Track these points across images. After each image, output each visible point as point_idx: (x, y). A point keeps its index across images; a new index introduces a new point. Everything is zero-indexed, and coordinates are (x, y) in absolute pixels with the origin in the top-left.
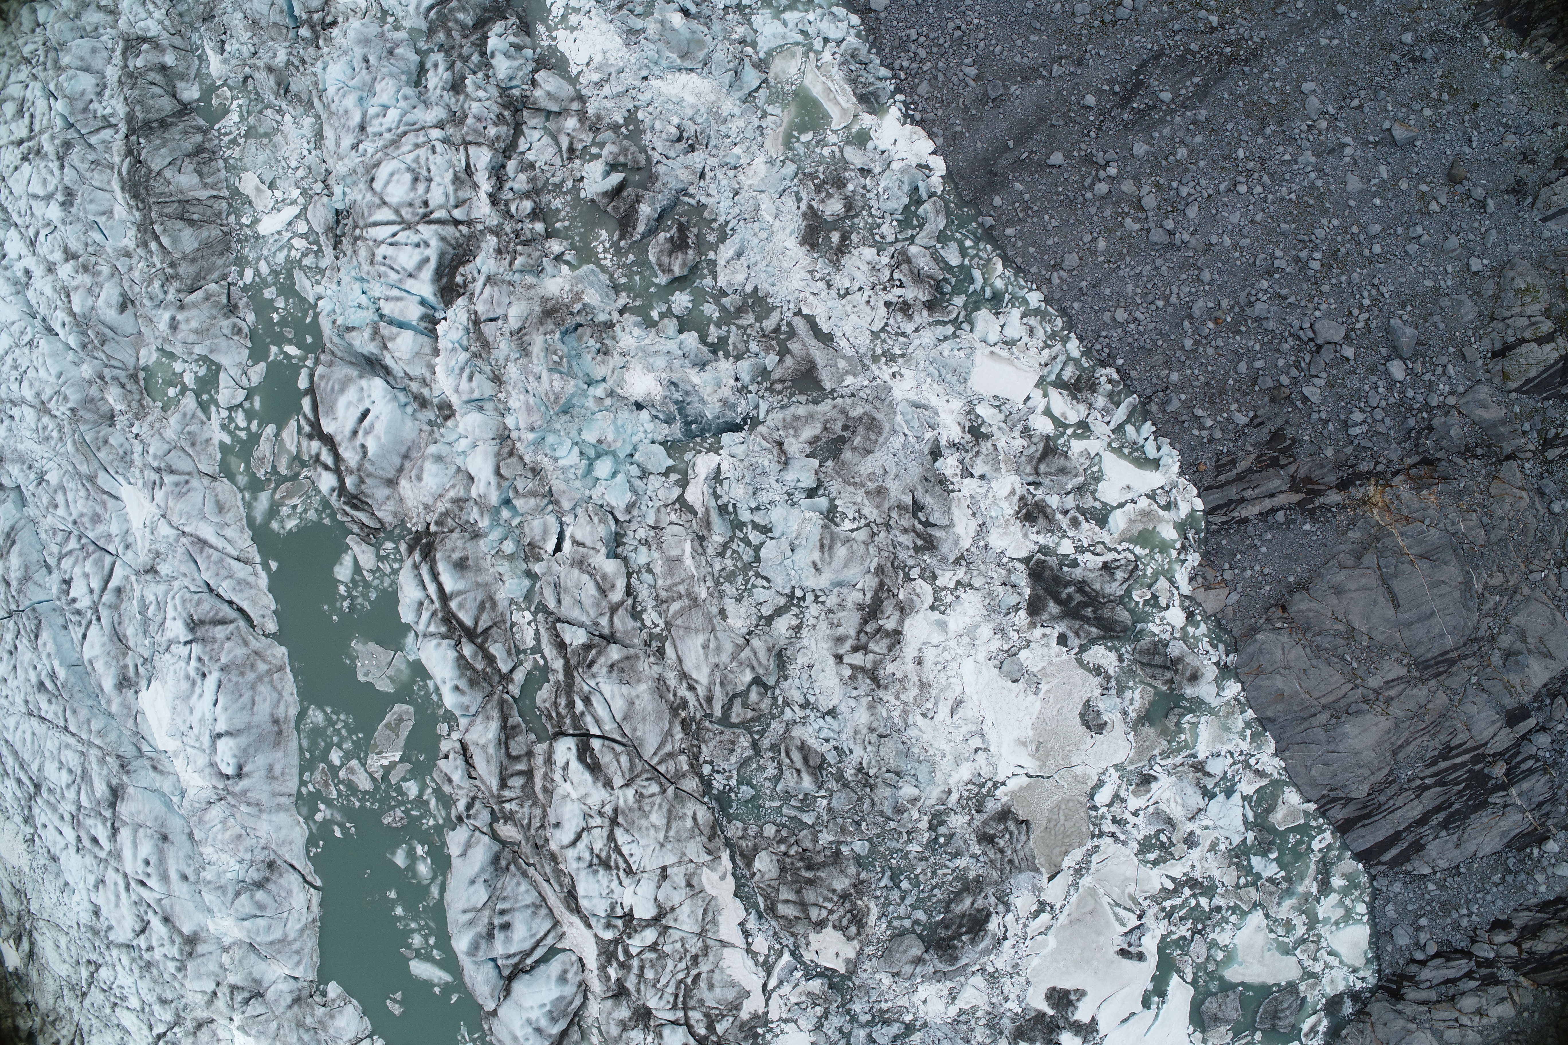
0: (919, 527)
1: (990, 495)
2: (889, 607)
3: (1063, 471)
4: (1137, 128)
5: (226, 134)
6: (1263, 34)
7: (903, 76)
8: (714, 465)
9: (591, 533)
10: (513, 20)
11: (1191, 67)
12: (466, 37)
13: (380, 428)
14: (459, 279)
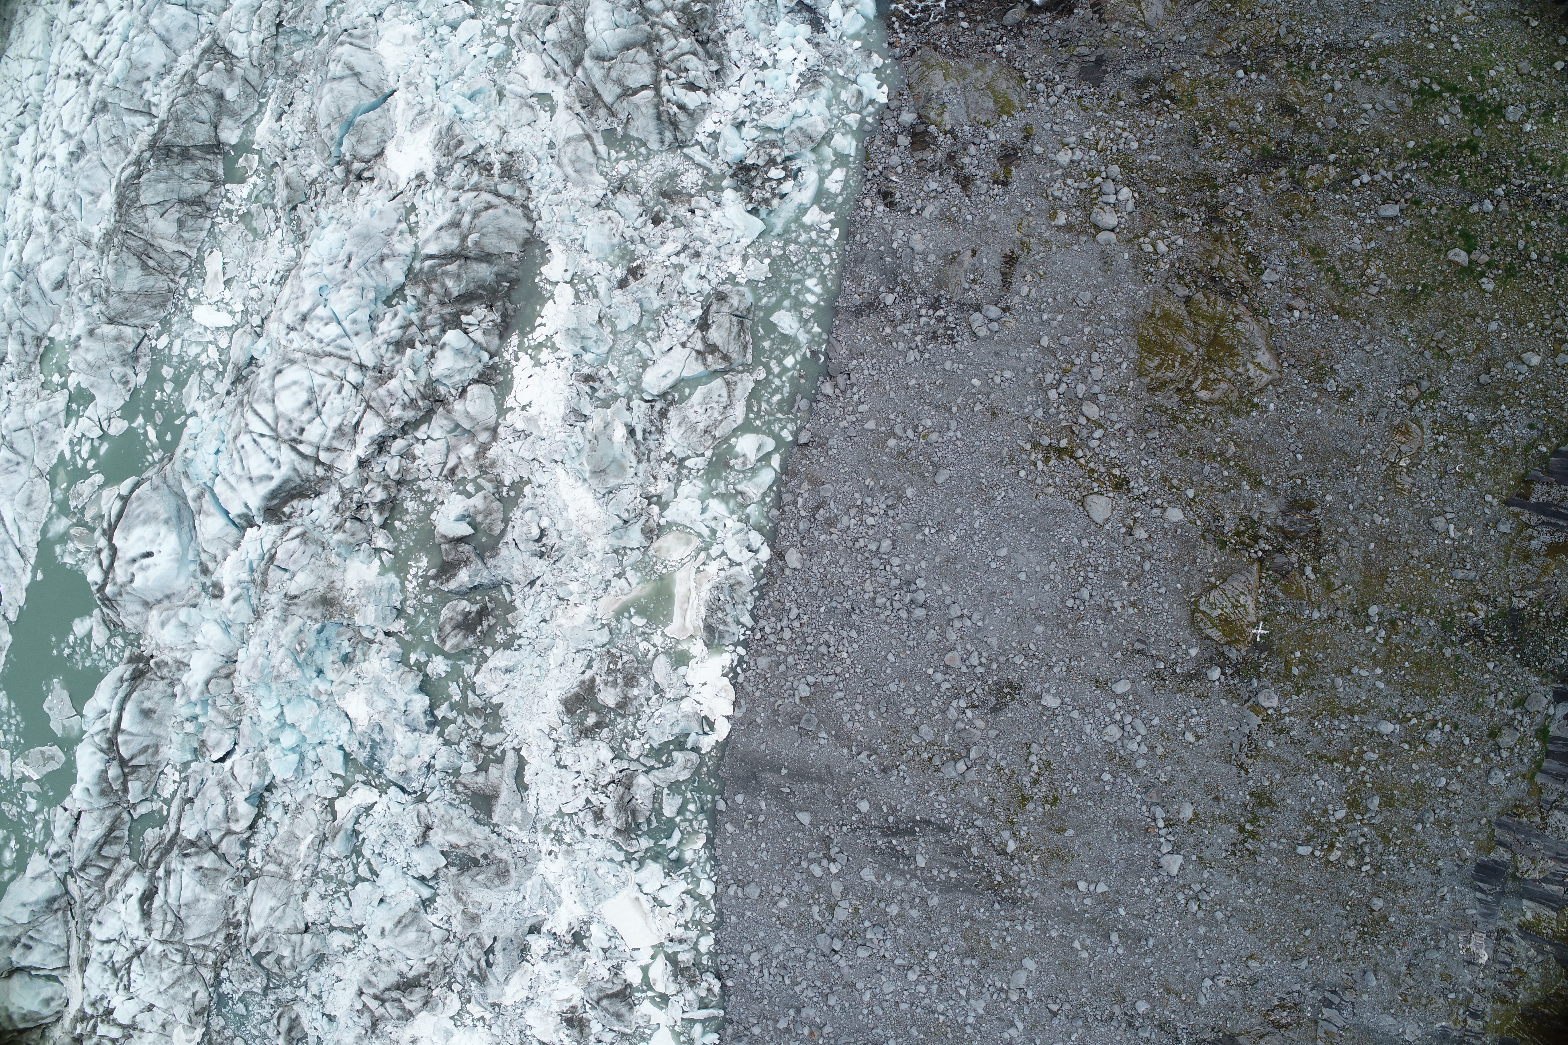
0: (483, 964)
1: (553, 986)
2: (419, 993)
3: (618, 1016)
4: (880, 859)
5: (229, 200)
6: (1035, 895)
7: (758, 636)
8: (371, 801)
9: (246, 776)
10: (496, 316)
11: (959, 861)
12: (442, 303)
13: (152, 574)
14: (287, 510)
